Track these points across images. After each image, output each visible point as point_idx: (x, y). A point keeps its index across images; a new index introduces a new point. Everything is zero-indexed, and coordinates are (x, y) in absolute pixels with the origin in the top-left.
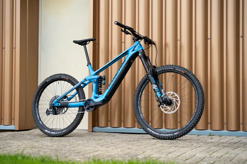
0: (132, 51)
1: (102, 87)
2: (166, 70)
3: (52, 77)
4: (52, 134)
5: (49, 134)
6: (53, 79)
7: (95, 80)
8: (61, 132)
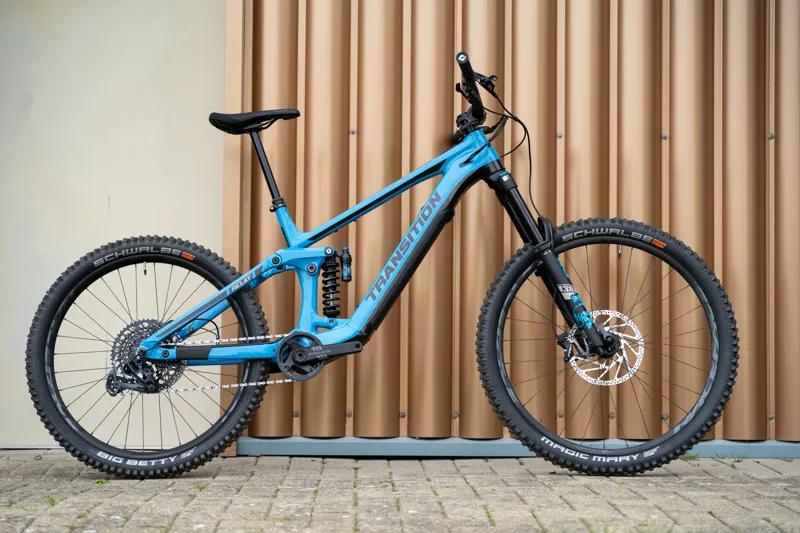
0: (461, 166)
1: (338, 289)
2: (595, 235)
3: (117, 248)
4: (132, 468)
5: (117, 466)
6: (121, 257)
7: (316, 264)
8: (172, 459)
